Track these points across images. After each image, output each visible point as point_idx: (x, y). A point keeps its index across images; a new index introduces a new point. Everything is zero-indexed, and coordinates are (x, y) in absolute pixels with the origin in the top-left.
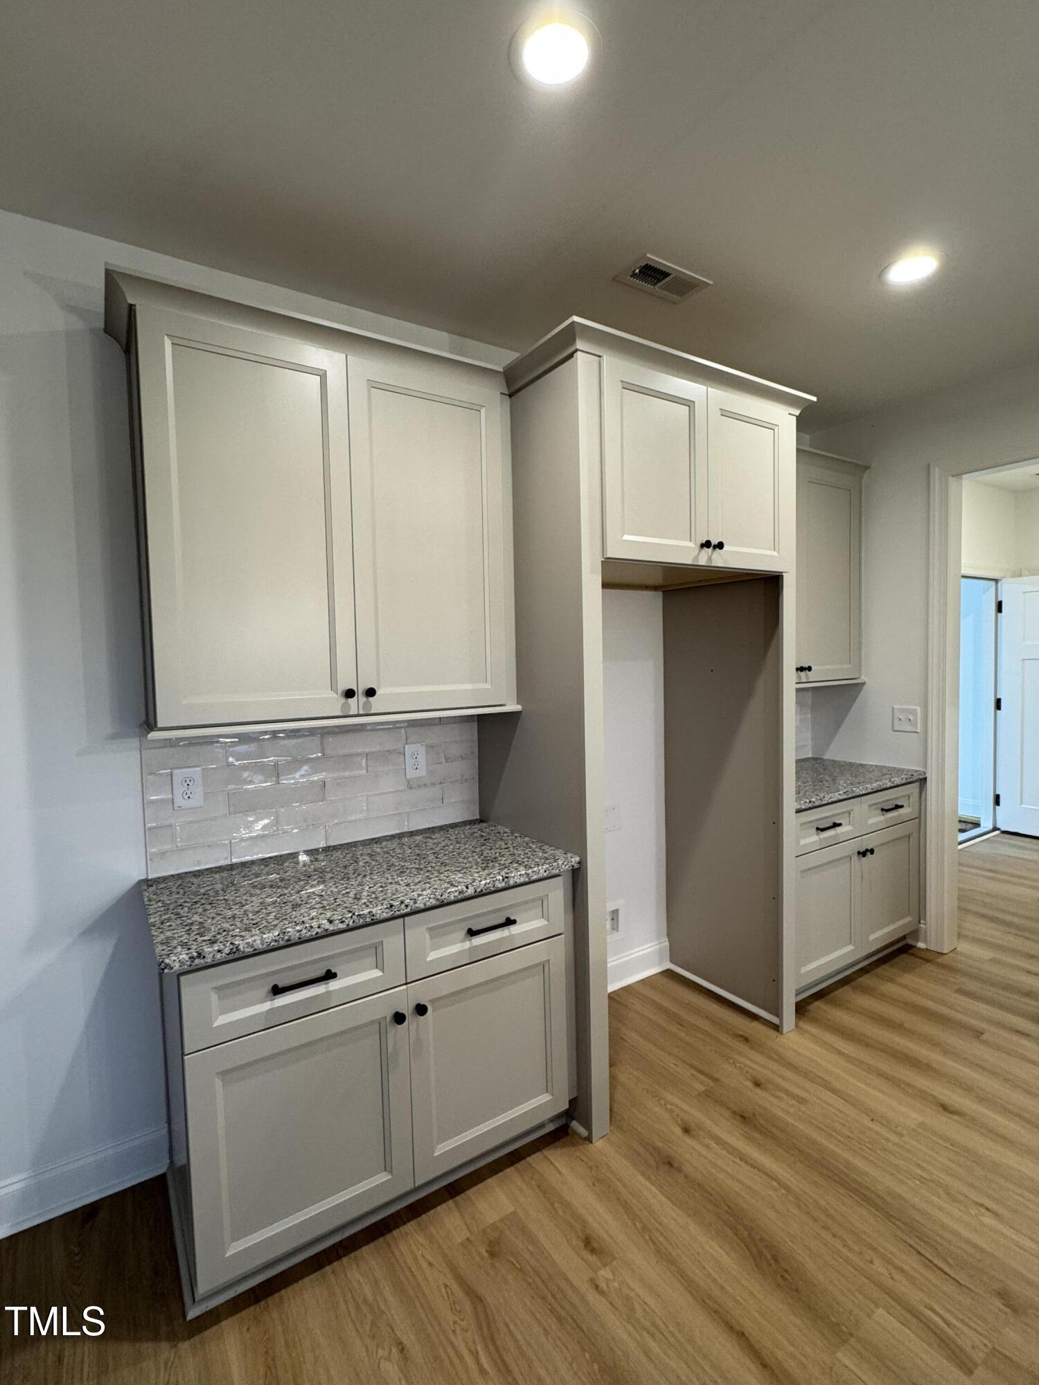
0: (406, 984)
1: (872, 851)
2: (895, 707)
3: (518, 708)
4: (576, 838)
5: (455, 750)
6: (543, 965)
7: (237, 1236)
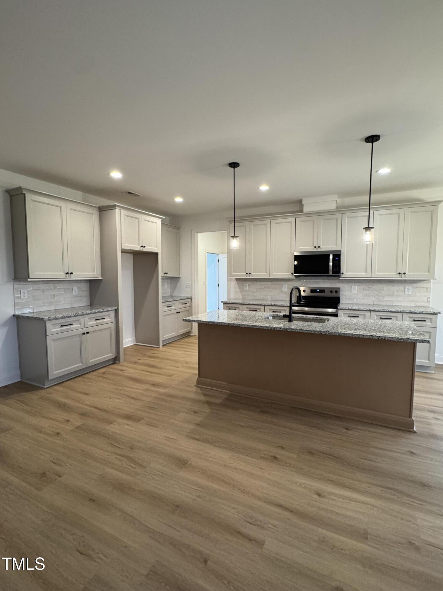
0: (85, 328)
1: (179, 312)
2: (187, 282)
3: (102, 278)
4: (117, 304)
5: (84, 289)
6: (110, 328)
7: (56, 370)
